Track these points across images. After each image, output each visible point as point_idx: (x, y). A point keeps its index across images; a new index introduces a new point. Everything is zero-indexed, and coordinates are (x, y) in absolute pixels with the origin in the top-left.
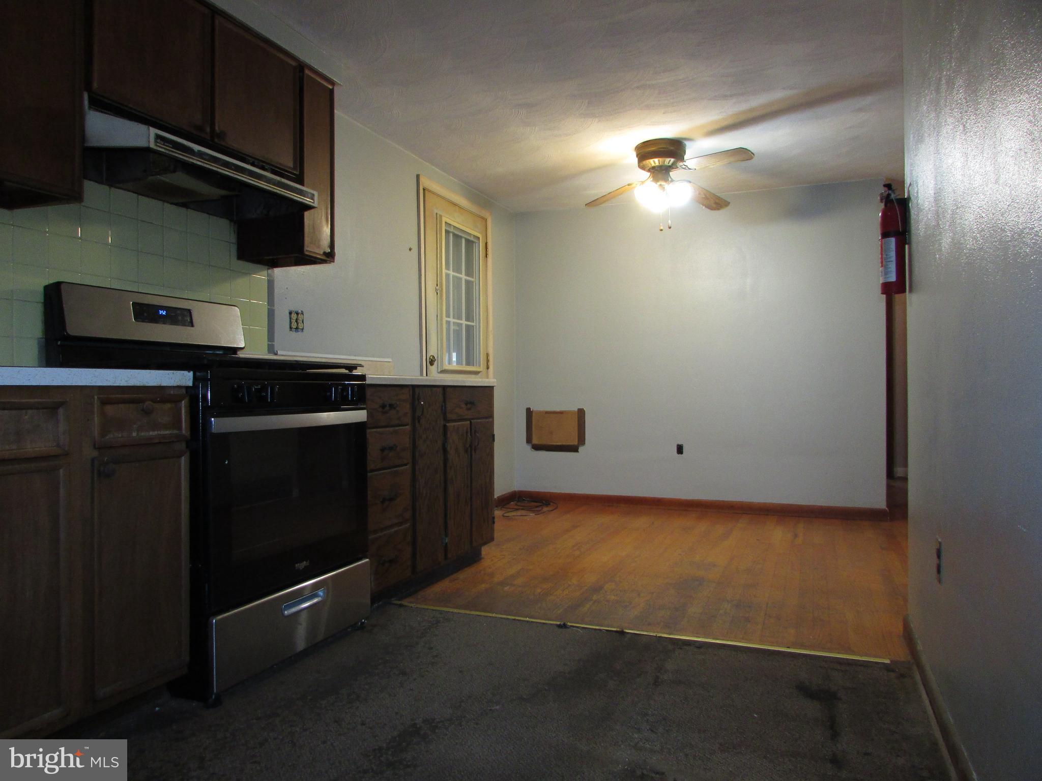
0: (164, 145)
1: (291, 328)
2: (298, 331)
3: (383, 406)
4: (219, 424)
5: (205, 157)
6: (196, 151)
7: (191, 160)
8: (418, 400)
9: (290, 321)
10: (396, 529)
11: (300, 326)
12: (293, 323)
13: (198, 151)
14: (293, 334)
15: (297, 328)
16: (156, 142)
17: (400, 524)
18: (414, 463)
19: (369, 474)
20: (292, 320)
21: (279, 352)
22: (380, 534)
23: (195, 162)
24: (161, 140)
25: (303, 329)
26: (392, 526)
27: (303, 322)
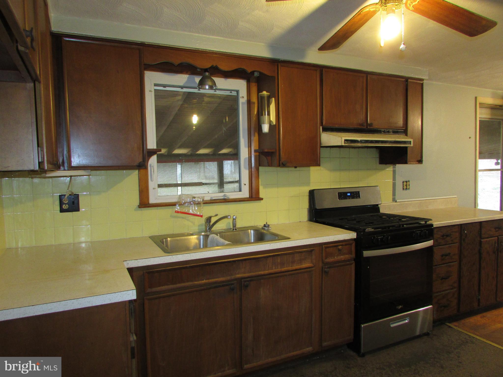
0: (347, 143)
1: (403, 189)
2: (407, 190)
3: (443, 236)
4: (367, 253)
5: (363, 142)
6: (359, 140)
7: (358, 145)
8: (464, 230)
9: (403, 186)
10: (449, 291)
11: (408, 187)
12: (404, 187)
13: (360, 140)
14: (405, 191)
15: (406, 188)
16: (345, 143)
17: (452, 289)
18: (460, 261)
19: (434, 267)
20: (404, 185)
21: (398, 201)
22: (439, 294)
23: (359, 145)
24: (346, 141)
25: (409, 189)
26: (446, 290)
27: (409, 185)
